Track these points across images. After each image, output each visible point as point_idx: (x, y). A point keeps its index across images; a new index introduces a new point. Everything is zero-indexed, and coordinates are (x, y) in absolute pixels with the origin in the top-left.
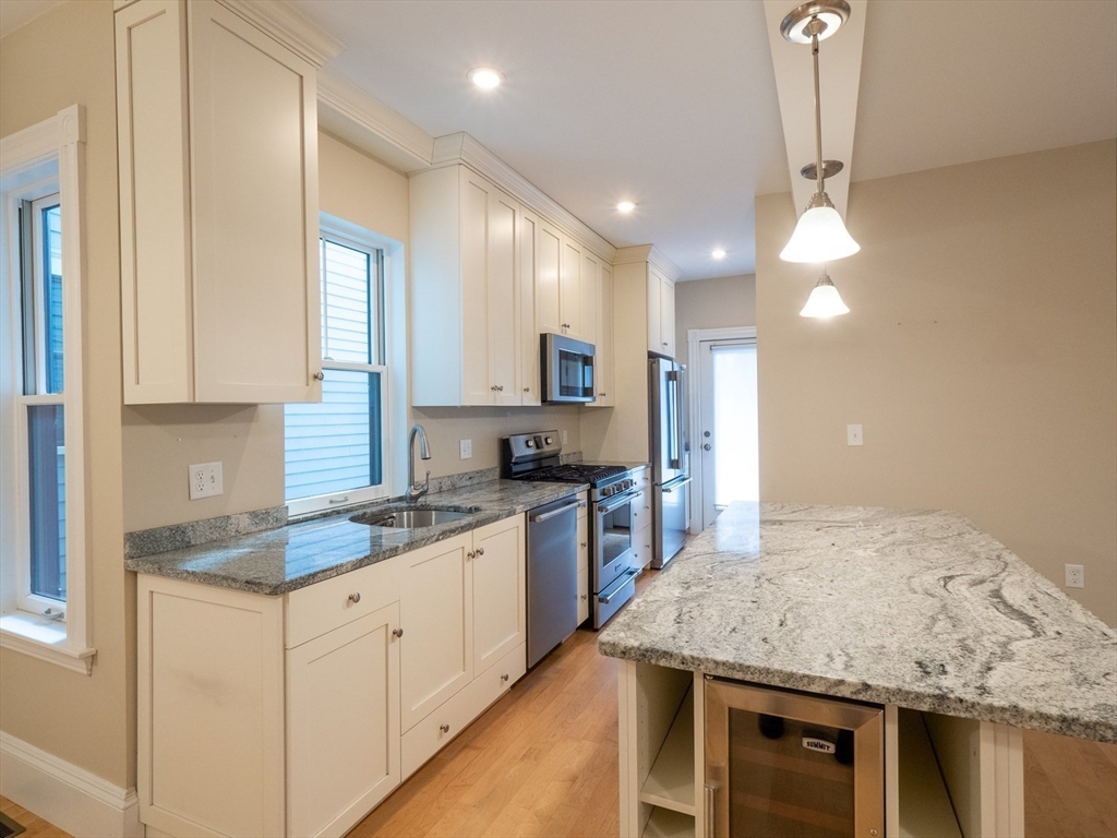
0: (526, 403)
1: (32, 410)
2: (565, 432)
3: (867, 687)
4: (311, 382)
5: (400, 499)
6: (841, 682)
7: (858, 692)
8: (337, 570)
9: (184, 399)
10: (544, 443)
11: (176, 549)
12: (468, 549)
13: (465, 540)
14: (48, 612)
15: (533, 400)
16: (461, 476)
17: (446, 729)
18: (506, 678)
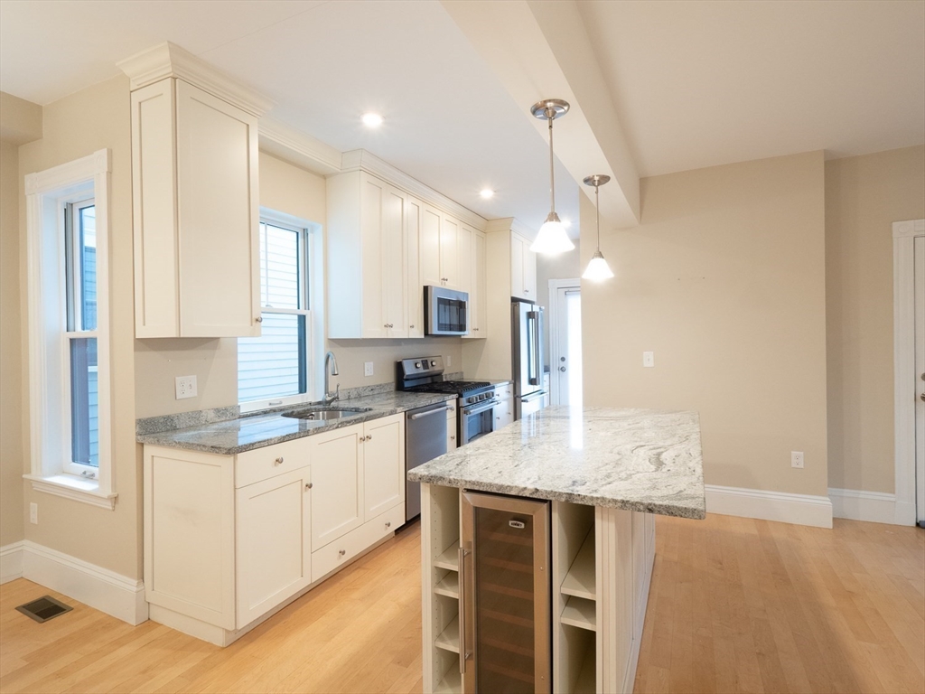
0: (412, 336)
1: (72, 341)
2: (449, 357)
3: (537, 490)
4: (254, 323)
5: (319, 403)
6: (525, 488)
7: (533, 493)
8: (268, 443)
9: (174, 335)
10: (430, 365)
11: (168, 431)
12: (361, 435)
13: (359, 429)
14: (85, 473)
15: (418, 333)
16: (365, 388)
17: (343, 553)
18: (389, 525)
